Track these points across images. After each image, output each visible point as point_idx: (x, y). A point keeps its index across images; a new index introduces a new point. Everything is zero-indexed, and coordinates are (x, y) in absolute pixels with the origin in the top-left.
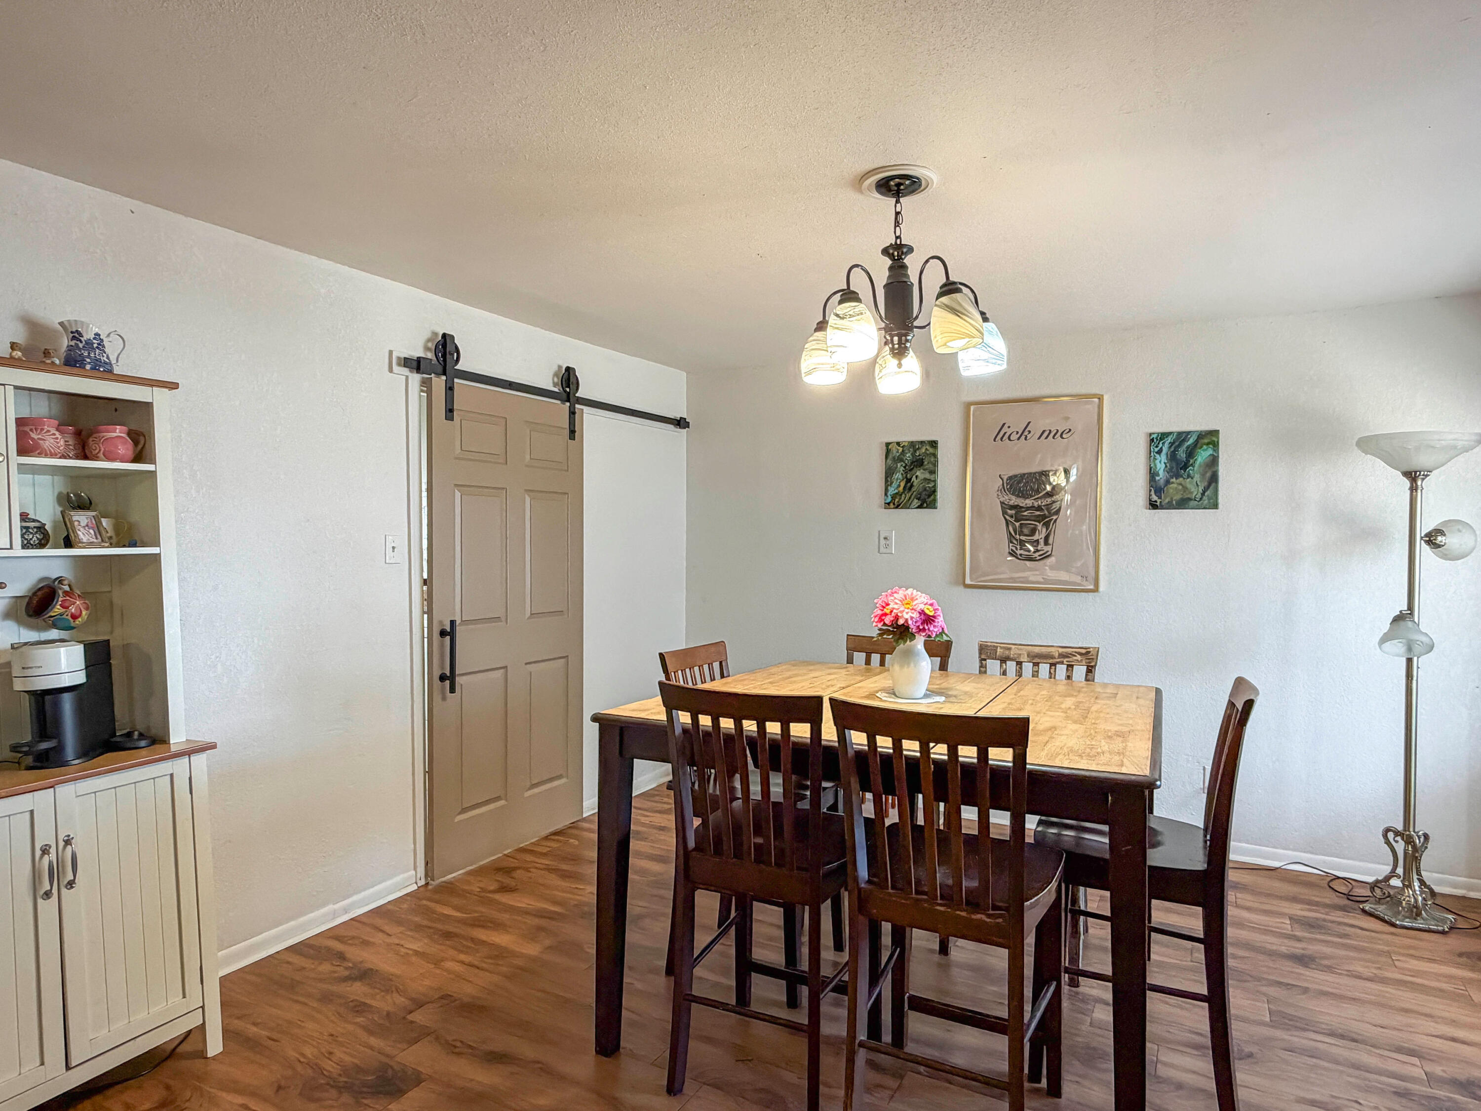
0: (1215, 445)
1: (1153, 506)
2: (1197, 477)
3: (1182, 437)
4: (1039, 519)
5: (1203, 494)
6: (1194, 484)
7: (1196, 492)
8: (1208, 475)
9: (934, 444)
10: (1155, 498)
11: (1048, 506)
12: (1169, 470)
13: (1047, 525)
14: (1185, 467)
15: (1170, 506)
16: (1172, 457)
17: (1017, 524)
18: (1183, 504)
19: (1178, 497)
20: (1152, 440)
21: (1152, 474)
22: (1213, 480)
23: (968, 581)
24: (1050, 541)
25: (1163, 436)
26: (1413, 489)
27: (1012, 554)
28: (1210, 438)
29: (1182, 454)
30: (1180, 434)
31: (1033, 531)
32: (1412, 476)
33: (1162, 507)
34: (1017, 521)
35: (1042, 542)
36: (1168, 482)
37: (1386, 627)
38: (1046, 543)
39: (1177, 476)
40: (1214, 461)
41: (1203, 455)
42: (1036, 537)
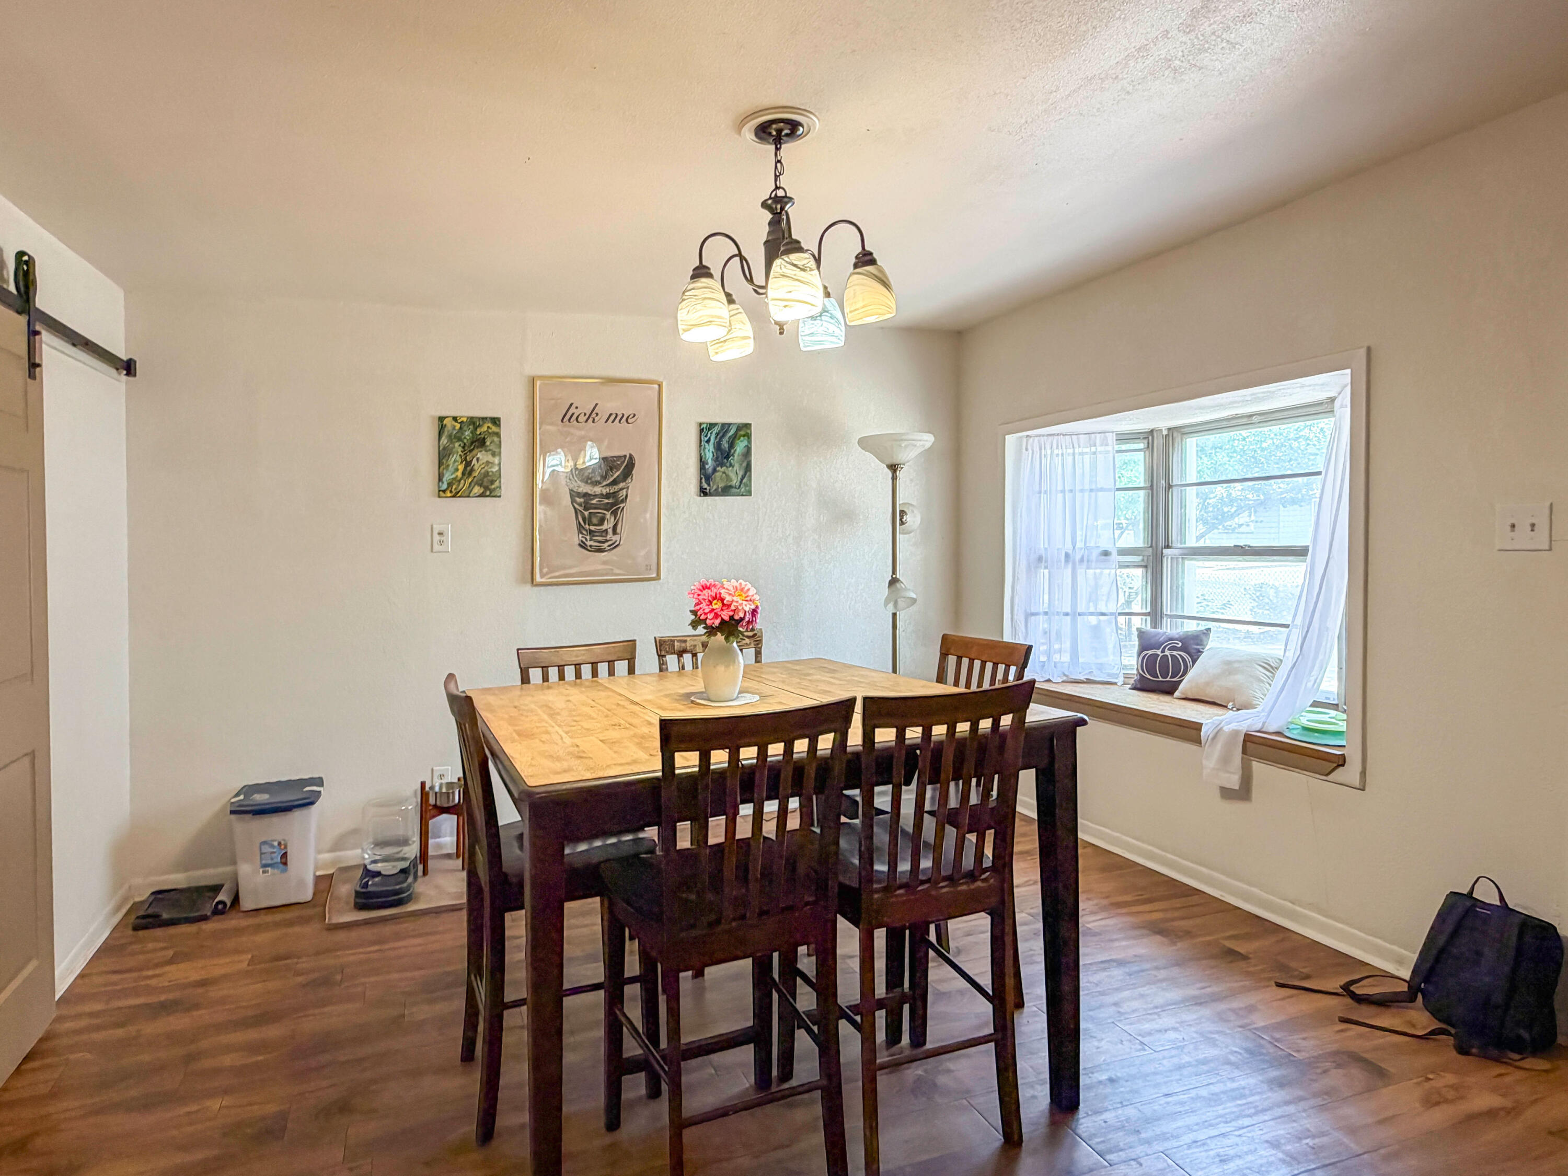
0: (748, 436)
1: (703, 492)
2: (737, 467)
3: (725, 427)
4: (607, 507)
5: (741, 482)
6: (734, 474)
7: (735, 481)
8: (745, 464)
9: (496, 421)
10: (705, 486)
11: (614, 495)
12: (716, 459)
13: (615, 513)
14: (727, 457)
15: (716, 493)
16: (718, 447)
17: (586, 513)
18: (726, 491)
19: (721, 485)
20: (702, 430)
21: (702, 462)
22: (748, 469)
23: (538, 579)
24: (618, 530)
25: (712, 426)
26: (894, 478)
27: (583, 545)
28: (744, 430)
29: (725, 445)
30: (723, 425)
31: (602, 521)
32: (893, 468)
33: (711, 495)
34: (586, 509)
35: (610, 531)
36: (715, 470)
37: (886, 591)
38: (615, 532)
39: (722, 465)
40: (748, 452)
41: (740, 447)
42: (604, 527)
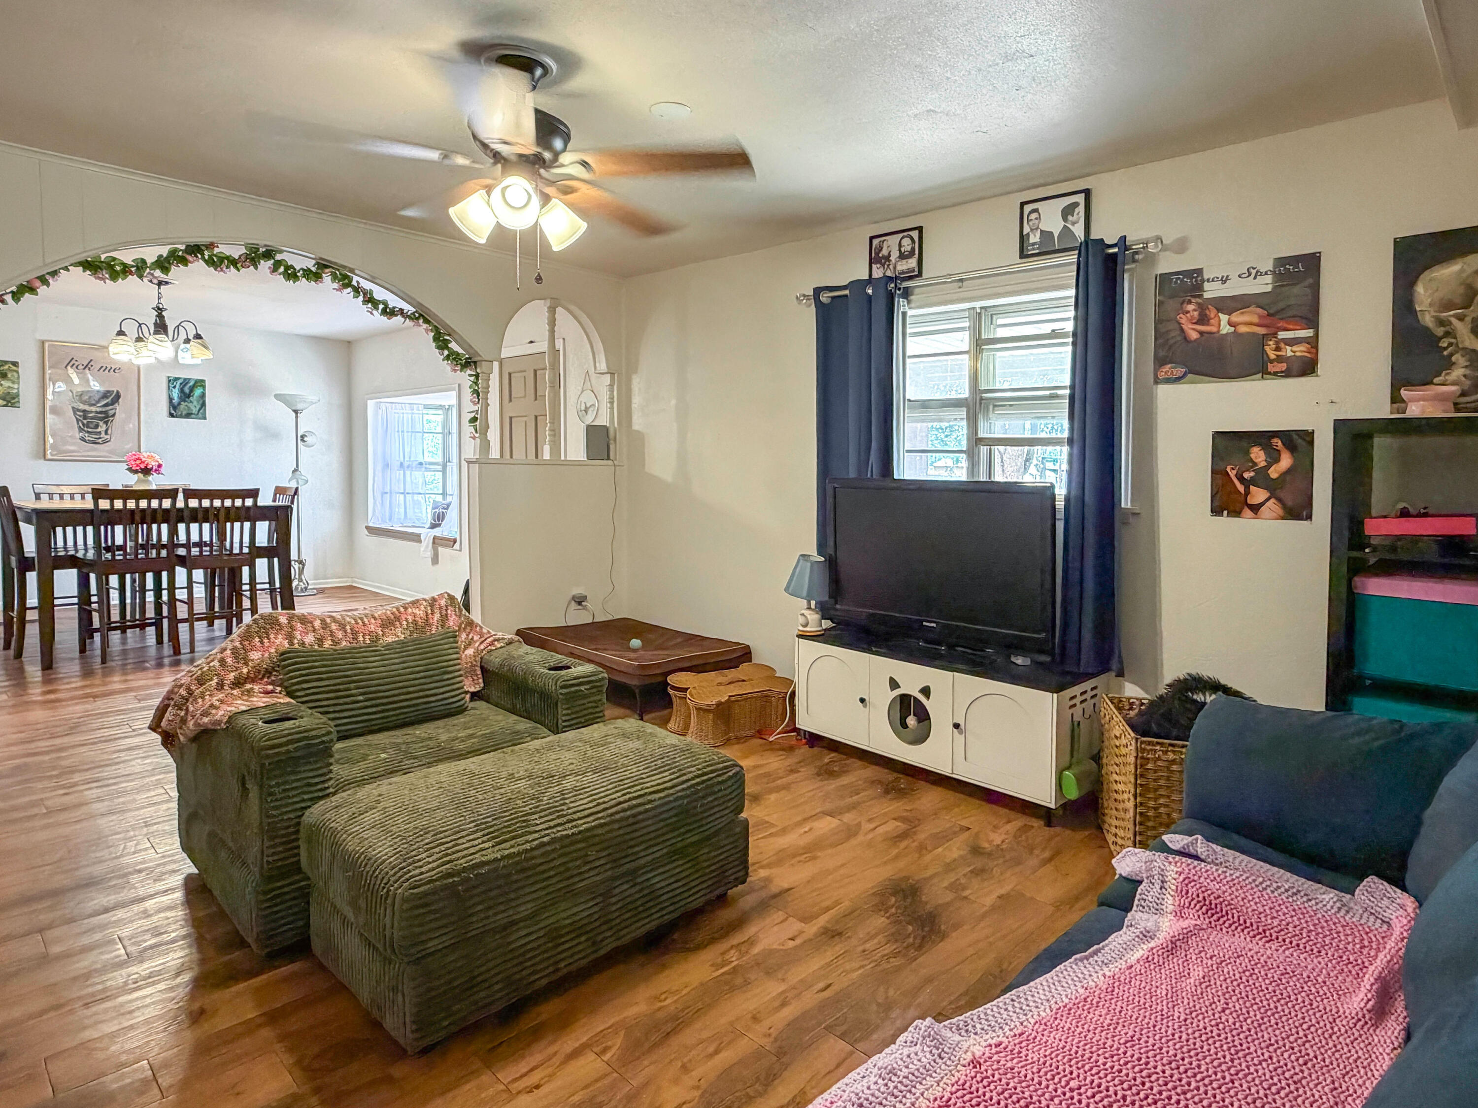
0: (204, 387)
1: (172, 415)
2: (195, 403)
3: (186, 381)
4: (101, 419)
5: (199, 411)
6: (194, 407)
7: (195, 411)
8: (201, 402)
9: (15, 364)
10: (173, 412)
11: (106, 412)
12: (180, 398)
13: (106, 423)
14: (189, 396)
15: (181, 416)
16: (182, 391)
17: (85, 422)
18: (188, 416)
19: (184, 413)
20: (170, 381)
21: (171, 399)
22: (203, 405)
23: (49, 456)
24: (109, 432)
25: (176, 379)
26: (297, 417)
27: (83, 439)
28: (200, 383)
29: (187, 390)
30: (185, 379)
31: (97, 426)
32: (296, 412)
33: (177, 417)
34: (84, 419)
35: (103, 433)
36: (179, 404)
37: (291, 475)
38: (106, 433)
39: (185, 401)
40: (203, 396)
41: (198, 392)
42: (99, 430)
